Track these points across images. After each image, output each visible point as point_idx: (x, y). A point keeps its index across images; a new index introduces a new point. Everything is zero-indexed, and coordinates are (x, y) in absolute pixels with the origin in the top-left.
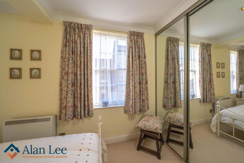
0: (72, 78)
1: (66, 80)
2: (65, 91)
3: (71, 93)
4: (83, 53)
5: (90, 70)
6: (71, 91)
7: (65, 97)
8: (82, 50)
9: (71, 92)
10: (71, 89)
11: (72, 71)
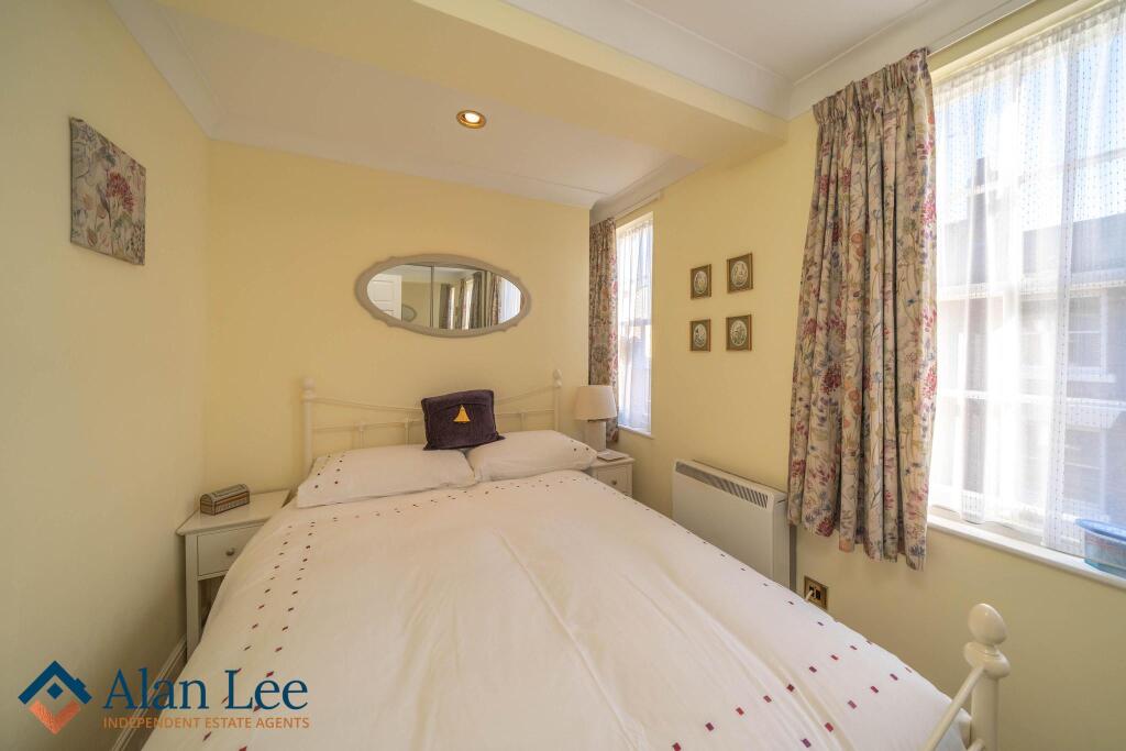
0: (827, 348)
1: (807, 357)
2: (803, 403)
3: (820, 414)
4: (877, 219)
5: (911, 301)
6: (820, 403)
7: (802, 427)
8: (875, 204)
9: (821, 411)
10: (822, 394)
11: (832, 317)
